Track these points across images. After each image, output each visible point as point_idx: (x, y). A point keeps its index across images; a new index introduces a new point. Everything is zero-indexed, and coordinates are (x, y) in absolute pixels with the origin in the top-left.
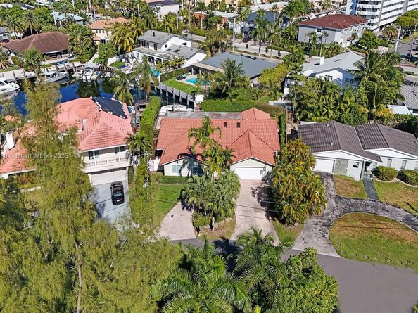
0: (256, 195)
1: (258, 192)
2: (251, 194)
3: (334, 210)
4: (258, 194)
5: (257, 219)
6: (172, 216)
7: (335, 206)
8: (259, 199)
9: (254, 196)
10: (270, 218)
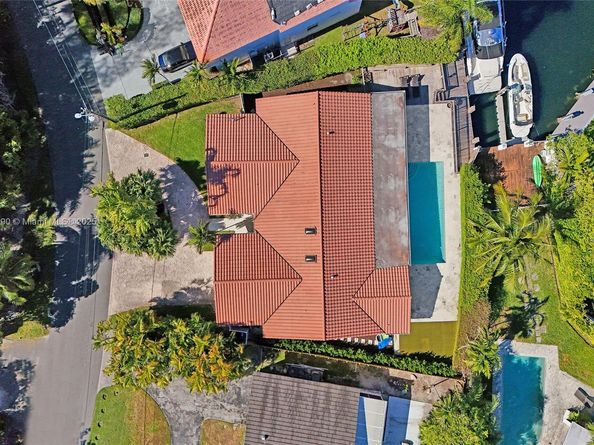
0: (195, 286)
1: (204, 288)
2: (196, 276)
3: (176, 405)
4: (199, 289)
5: (150, 284)
6: (146, 155)
7: (182, 408)
8: (187, 289)
9: (194, 282)
10: (154, 304)
